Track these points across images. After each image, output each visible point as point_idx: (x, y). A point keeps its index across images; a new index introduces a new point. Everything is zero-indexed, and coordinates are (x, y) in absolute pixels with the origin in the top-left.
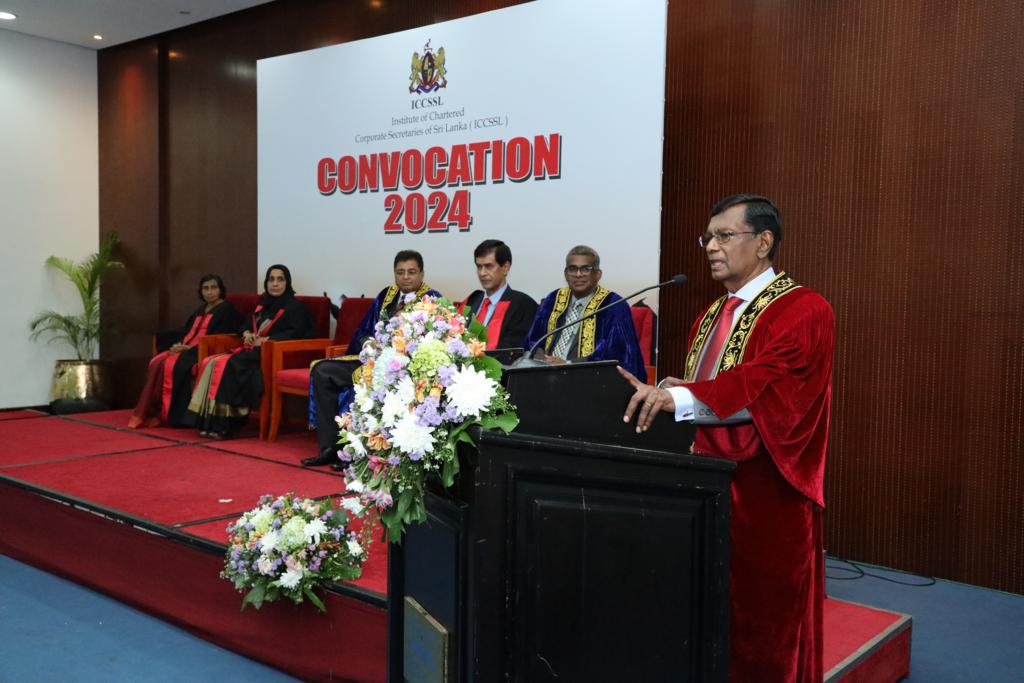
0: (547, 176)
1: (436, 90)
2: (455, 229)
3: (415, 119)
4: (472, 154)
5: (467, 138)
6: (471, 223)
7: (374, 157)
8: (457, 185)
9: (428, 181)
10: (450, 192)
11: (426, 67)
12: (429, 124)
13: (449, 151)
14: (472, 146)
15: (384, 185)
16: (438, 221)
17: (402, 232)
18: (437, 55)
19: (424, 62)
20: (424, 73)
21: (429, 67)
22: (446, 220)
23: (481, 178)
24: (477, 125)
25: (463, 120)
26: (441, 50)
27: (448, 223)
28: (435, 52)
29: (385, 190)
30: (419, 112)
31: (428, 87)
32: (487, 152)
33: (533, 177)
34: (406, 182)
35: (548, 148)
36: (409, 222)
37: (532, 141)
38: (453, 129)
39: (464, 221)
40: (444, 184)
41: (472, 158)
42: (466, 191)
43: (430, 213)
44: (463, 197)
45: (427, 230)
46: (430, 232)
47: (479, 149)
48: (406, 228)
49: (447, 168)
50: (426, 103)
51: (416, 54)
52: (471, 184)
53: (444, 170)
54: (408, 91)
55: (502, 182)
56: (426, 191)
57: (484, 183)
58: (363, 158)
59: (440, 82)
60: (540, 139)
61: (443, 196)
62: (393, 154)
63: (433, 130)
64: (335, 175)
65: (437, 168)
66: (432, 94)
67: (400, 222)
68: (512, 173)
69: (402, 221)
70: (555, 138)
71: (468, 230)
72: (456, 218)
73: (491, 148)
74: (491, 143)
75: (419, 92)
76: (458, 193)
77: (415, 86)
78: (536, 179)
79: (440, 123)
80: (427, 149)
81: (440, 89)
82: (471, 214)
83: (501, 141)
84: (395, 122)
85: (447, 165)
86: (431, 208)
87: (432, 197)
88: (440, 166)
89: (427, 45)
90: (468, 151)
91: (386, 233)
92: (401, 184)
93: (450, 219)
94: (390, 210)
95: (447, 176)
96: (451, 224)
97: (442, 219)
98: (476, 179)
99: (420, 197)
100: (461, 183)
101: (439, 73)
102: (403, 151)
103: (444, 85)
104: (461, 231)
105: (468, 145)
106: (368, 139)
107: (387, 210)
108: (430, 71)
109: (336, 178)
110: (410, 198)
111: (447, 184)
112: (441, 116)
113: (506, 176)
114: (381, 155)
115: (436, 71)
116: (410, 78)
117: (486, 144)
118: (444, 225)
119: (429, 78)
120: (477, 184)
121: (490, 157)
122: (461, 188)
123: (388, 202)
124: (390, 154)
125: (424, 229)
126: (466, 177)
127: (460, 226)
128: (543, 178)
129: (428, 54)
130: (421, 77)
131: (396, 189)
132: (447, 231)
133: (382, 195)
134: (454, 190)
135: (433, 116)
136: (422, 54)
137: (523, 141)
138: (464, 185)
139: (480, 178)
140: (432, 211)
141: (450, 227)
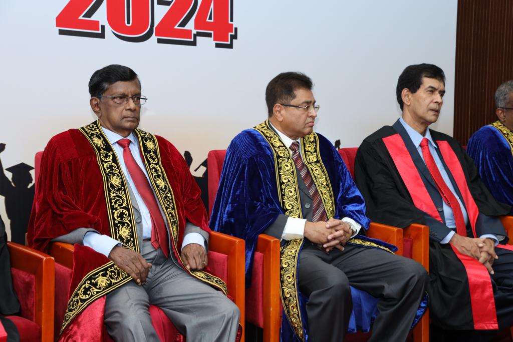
2: (206, 44)
6: (235, 37)
16: (177, 27)
17: (102, 36)
22: (191, 26)
27: (194, 32)
36: (115, 19)
39: (224, 32)
43: (160, 12)
45: (154, 38)
46: (160, 41)
48: (109, 30)
67: (94, 18)
69: (101, 16)
71: (230, 46)
72: (209, 26)
82: (235, 24)
91: (61, 32)
93: (197, 25)
96: (199, 34)
97: (184, 24)
104: (218, 46)
118: (188, 34)
125: (148, 36)
127: (215, 40)
132: (194, 43)
140: (166, 9)
141: (198, 38)
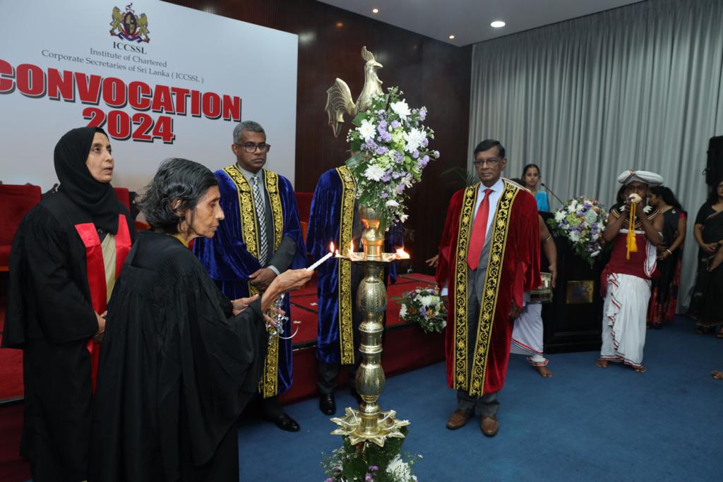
0: (232, 119)
1: (139, 42)
2: (159, 142)
3: (117, 57)
4: (174, 94)
5: (171, 83)
6: (174, 139)
7: (68, 74)
8: (161, 112)
9: (131, 103)
10: (155, 117)
11: (128, 21)
12: (130, 63)
13: (153, 88)
14: (174, 89)
15: (82, 99)
16: (143, 134)
18: (139, 17)
19: (126, 17)
20: (125, 25)
21: (131, 23)
22: (151, 134)
23: (183, 112)
24: (178, 76)
25: (166, 70)
26: (143, 15)
27: (152, 136)
28: (137, 13)
29: (83, 103)
30: (121, 52)
31: (130, 37)
32: (187, 96)
33: (222, 118)
34: (108, 99)
35: (233, 104)
36: (112, 131)
37: (222, 97)
38: (156, 73)
39: (168, 137)
40: (149, 109)
41: (174, 97)
42: (169, 118)
43: (135, 128)
44: (167, 122)
45: (132, 139)
46: (134, 140)
47: (181, 93)
49: (152, 99)
50: (127, 47)
51: (116, 9)
52: (174, 114)
53: (149, 100)
54: (110, 34)
55: (200, 117)
56: (130, 111)
57: (185, 115)
58: (53, 72)
59: (143, 37)
60: (226, 98)
61: (148, 119)
62: (92, 76)
63: (136, 69)
64: (14, 77)
65: (141, 97)
66: (135, 43)
68: (207, 113)
70: (237, 99)
71: (172, 143)
72: (160, 134)
73: (190, 94)
74: (190, 91)
75: (121, 38)
76: (161, 119)
77: (117, 32)
78: (225, 120)
79: (143, 66)
80: (130, 82)
81: (142, 42)
82: (174, 133)
83: (198, 92)
84: (92, 52)
85: (151, 97)
86: (135, 123)
87: (136, 117)
88: (143, 96)
89: (129, 6)
90: (171, 92)
92: (102, 101)
93: (154, 134)
94: (90, 119)
95: (151, 104)
97: (147, 133)
98: (177, 111)
99: (125, 116)
100: (164, 111)
101: (142, 31)
102: (104, 76)
103: (147, 40)
104: (165, 143)
105: (170, 87)
106: (60, 57)
107: (85, 118)
108: (131, 26)
109: (14, 80)
110: (112, 114)
111: (151, 110)
112: (145, 62)
113: (203, 114)
114: (76, 73)
115: (138, 30)
116: (111, 24)
117: (187, 91)
118: (149, 137)
119: (131, 31)
120: (178, 114)
121: (189, 100)
122: (164, 114)
123: (87, 113)
124: (88, 74)
125: (129, 137)
126: (169, 107)
127: (164, 140)
128: (230, 120)
129: (130, 13)
130: (123, 26)
131: (98, 104)
132: (152, 142)
133: (79, 106)
134: (159, 115)
135: (136, 59)
136: (123, 10)
137: (216, 97)
138: (167, 113)
139: (181, 110)
140: (137, 127)
141: (155, 139)
